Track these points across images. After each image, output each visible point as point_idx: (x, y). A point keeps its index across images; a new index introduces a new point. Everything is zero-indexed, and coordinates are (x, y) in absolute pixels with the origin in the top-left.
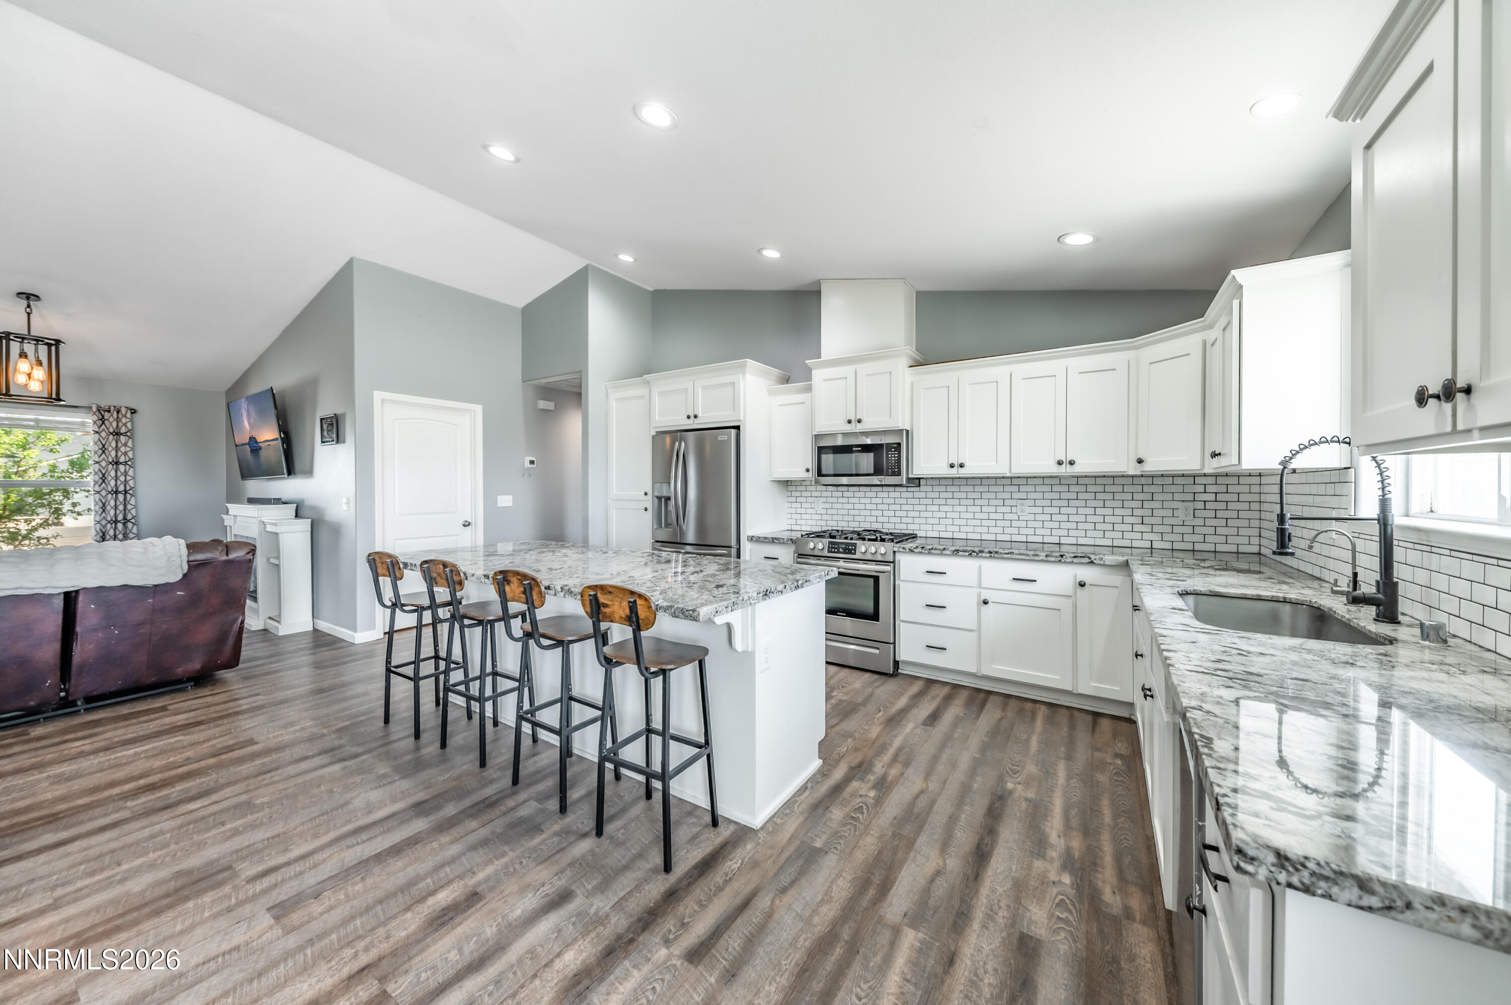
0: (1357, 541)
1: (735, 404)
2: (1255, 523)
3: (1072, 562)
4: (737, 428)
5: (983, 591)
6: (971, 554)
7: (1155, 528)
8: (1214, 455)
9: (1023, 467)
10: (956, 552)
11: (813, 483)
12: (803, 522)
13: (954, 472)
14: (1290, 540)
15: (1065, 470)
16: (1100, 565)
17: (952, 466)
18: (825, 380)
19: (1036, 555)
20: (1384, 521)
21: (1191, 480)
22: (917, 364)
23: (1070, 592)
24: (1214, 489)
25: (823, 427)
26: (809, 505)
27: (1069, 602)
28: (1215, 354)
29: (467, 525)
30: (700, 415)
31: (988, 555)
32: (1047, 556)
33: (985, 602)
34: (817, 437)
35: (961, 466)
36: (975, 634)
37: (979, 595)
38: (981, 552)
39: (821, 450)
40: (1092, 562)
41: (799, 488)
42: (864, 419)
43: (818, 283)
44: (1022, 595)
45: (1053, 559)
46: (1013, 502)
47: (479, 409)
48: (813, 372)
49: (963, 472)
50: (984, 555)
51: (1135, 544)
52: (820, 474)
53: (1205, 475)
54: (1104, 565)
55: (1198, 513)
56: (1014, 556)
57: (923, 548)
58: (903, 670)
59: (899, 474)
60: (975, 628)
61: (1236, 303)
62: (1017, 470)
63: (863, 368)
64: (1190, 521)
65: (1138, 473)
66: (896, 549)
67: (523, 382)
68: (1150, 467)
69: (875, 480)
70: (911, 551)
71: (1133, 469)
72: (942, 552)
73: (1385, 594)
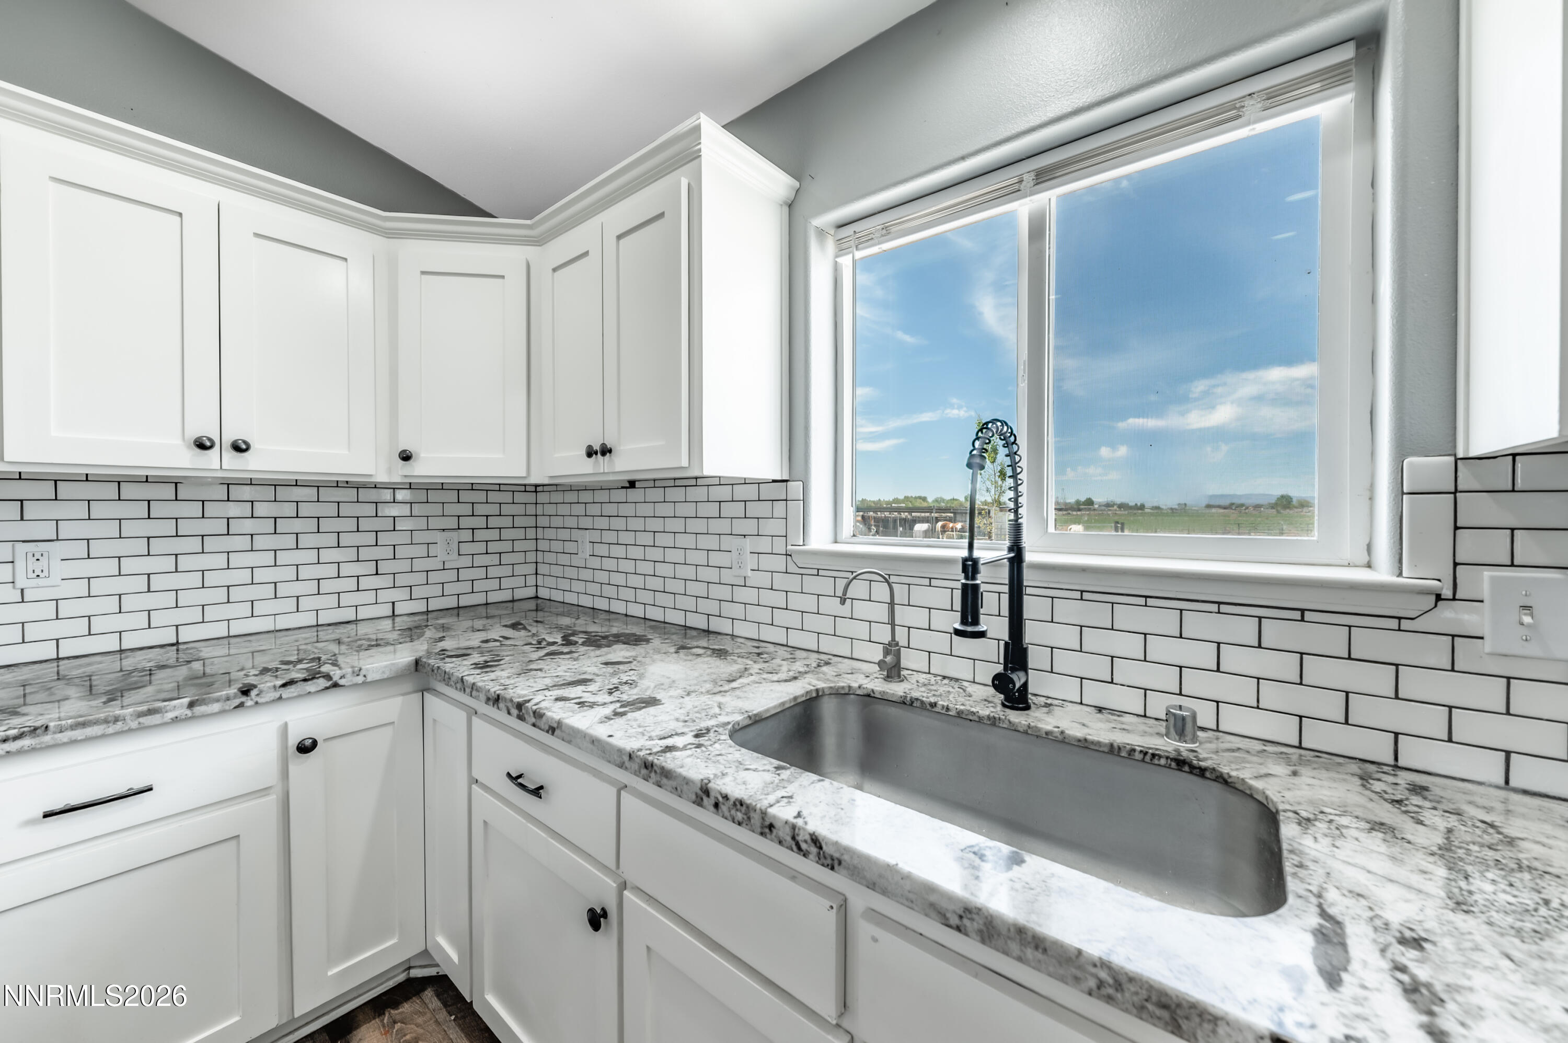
2: (531, 557)
3: (277, 699)
7: (400, 580)
15: (217, 464)
16: (354, 685)
27: (268, 802)
32: (191, 705)
40: (333, 685)
45: (213, 706)
51: (363, 613)
54: (365, 684)
55: (464, 548)
64: (453, 561)
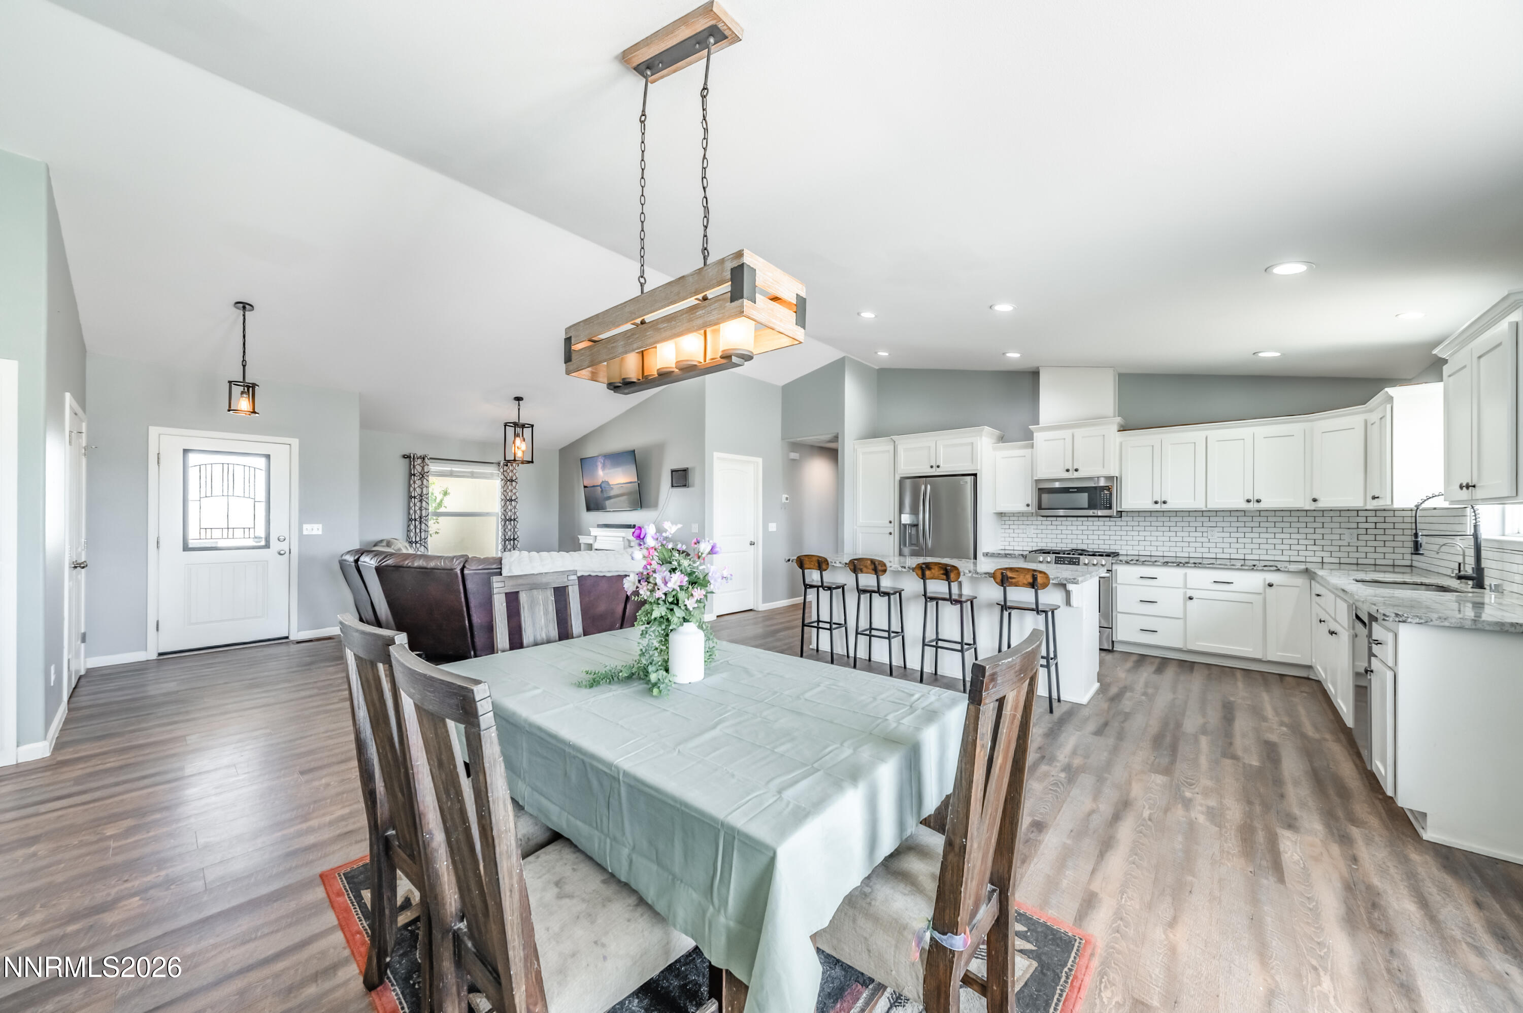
0: (1466, 550)
1: (973, 459)
2: (1407, 544)
3: (1263, 570)
4: (975, 475)
5: (1188, 590)
6: (1178, 565)
7: (1325, 548)
8: (1374, 498)
9: (1216, 503)
10: (1166, 564)
11: (1034, 514)
12: (1015, 544)
13: (1157, 507)
14: (1421, 546)
15: (1253, 506)
16: (1285, 571)
17: (1156, 503)
18: (1045, 440)
19: (1233, 565)
20: (1476, 536)
21: (1355, 513)
22: (1123, 429)
23: (1261, 591)
24: (1375, 519)
25: (1043, 473)
26: (1021, 531)
27: (1261, 597)
28: (1374, 432)
29: (752, 544)
30: (941, 465)
31: (1193, 565)
32: (1242, 565)
33: (1191, 598)
34: (1037, 481)
35: (1165, 502)
36: (1181, 622)
37: (1185, 593)
38: (1187, 563)
39: (1041, 491)
40: (1279, 570)
41: (1012, 518)
42: (1080, 469)
43: (1038, 368)
44: (1221, 592)
45: (1247, 568)
46: (1205, 529)
47: (760, 460)
48: (1035, 434)
49: (1165, 507)
50: (1189, 565)
51: (1309, 559)
52: (1040, 508)
53: (1366, 510)
54: (1288, 572)
55: (1360, 537)
56: (1214, 566)
57: (1137, 560)
58: (1118, 648)
59: (1110, 508)
60: (1181, 616)
61: (1389, 406)
62: (1212, 505)
63: (1079, 433)
64: (1354, 542)
65: (1313, 508)
66: (1113, 561)
67: (783, 439)
68: (1322, 504)
69: (1091, 512)
70: (1127, 563)
71: (1309, 506)
72: (1154, 563)
73: (1477, 574)
